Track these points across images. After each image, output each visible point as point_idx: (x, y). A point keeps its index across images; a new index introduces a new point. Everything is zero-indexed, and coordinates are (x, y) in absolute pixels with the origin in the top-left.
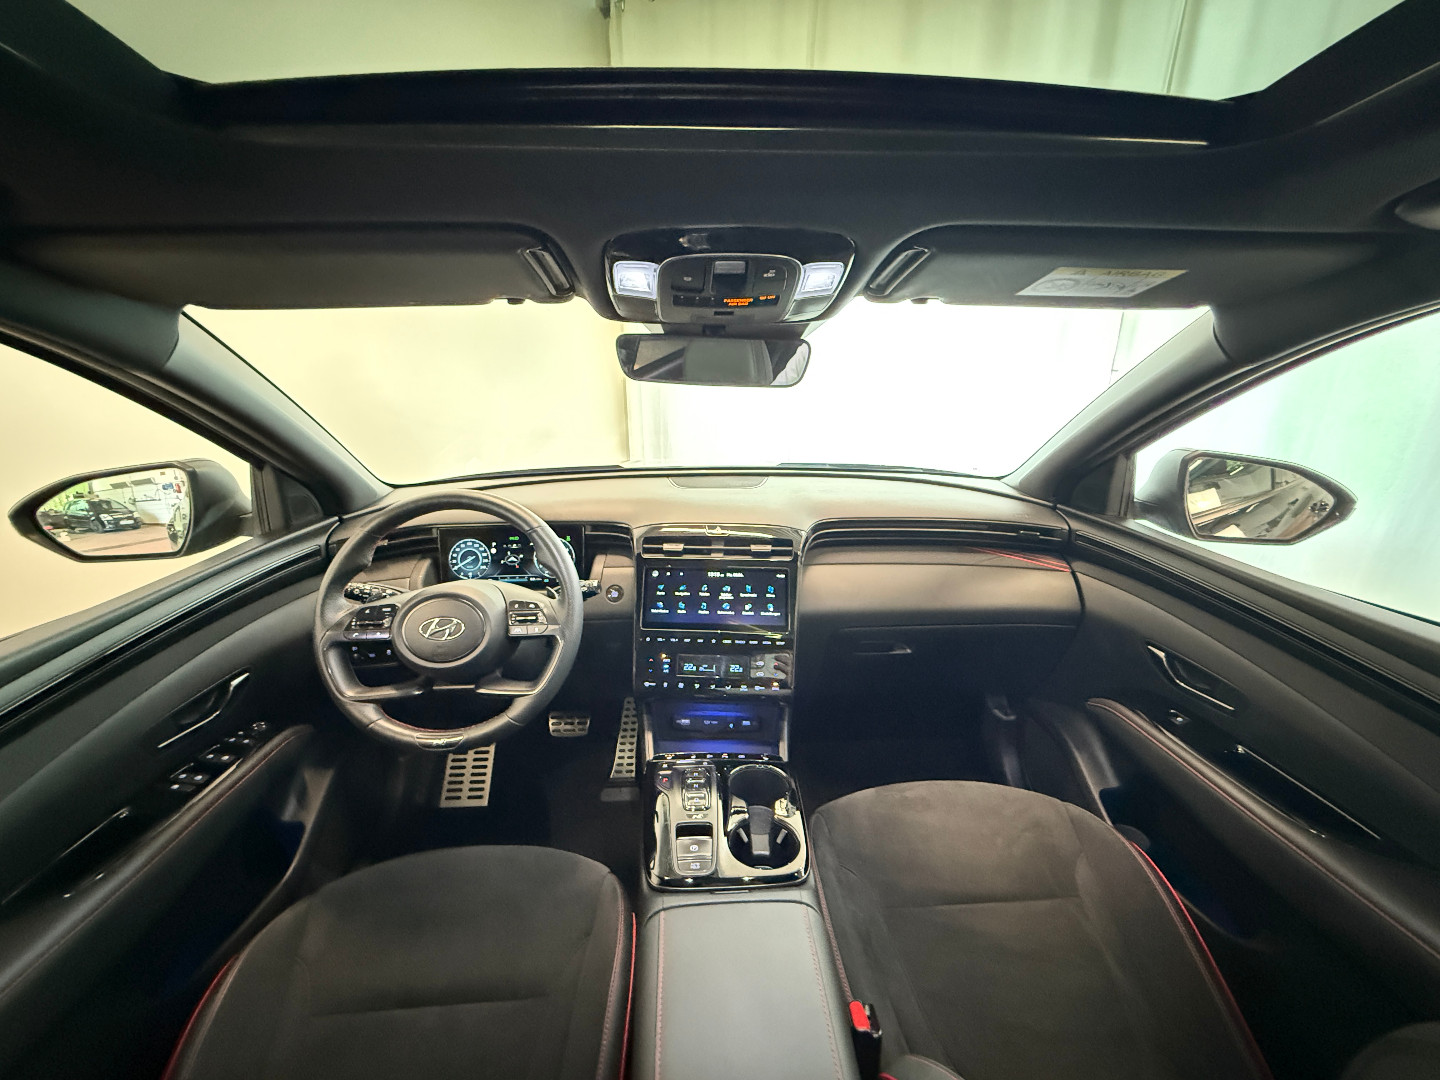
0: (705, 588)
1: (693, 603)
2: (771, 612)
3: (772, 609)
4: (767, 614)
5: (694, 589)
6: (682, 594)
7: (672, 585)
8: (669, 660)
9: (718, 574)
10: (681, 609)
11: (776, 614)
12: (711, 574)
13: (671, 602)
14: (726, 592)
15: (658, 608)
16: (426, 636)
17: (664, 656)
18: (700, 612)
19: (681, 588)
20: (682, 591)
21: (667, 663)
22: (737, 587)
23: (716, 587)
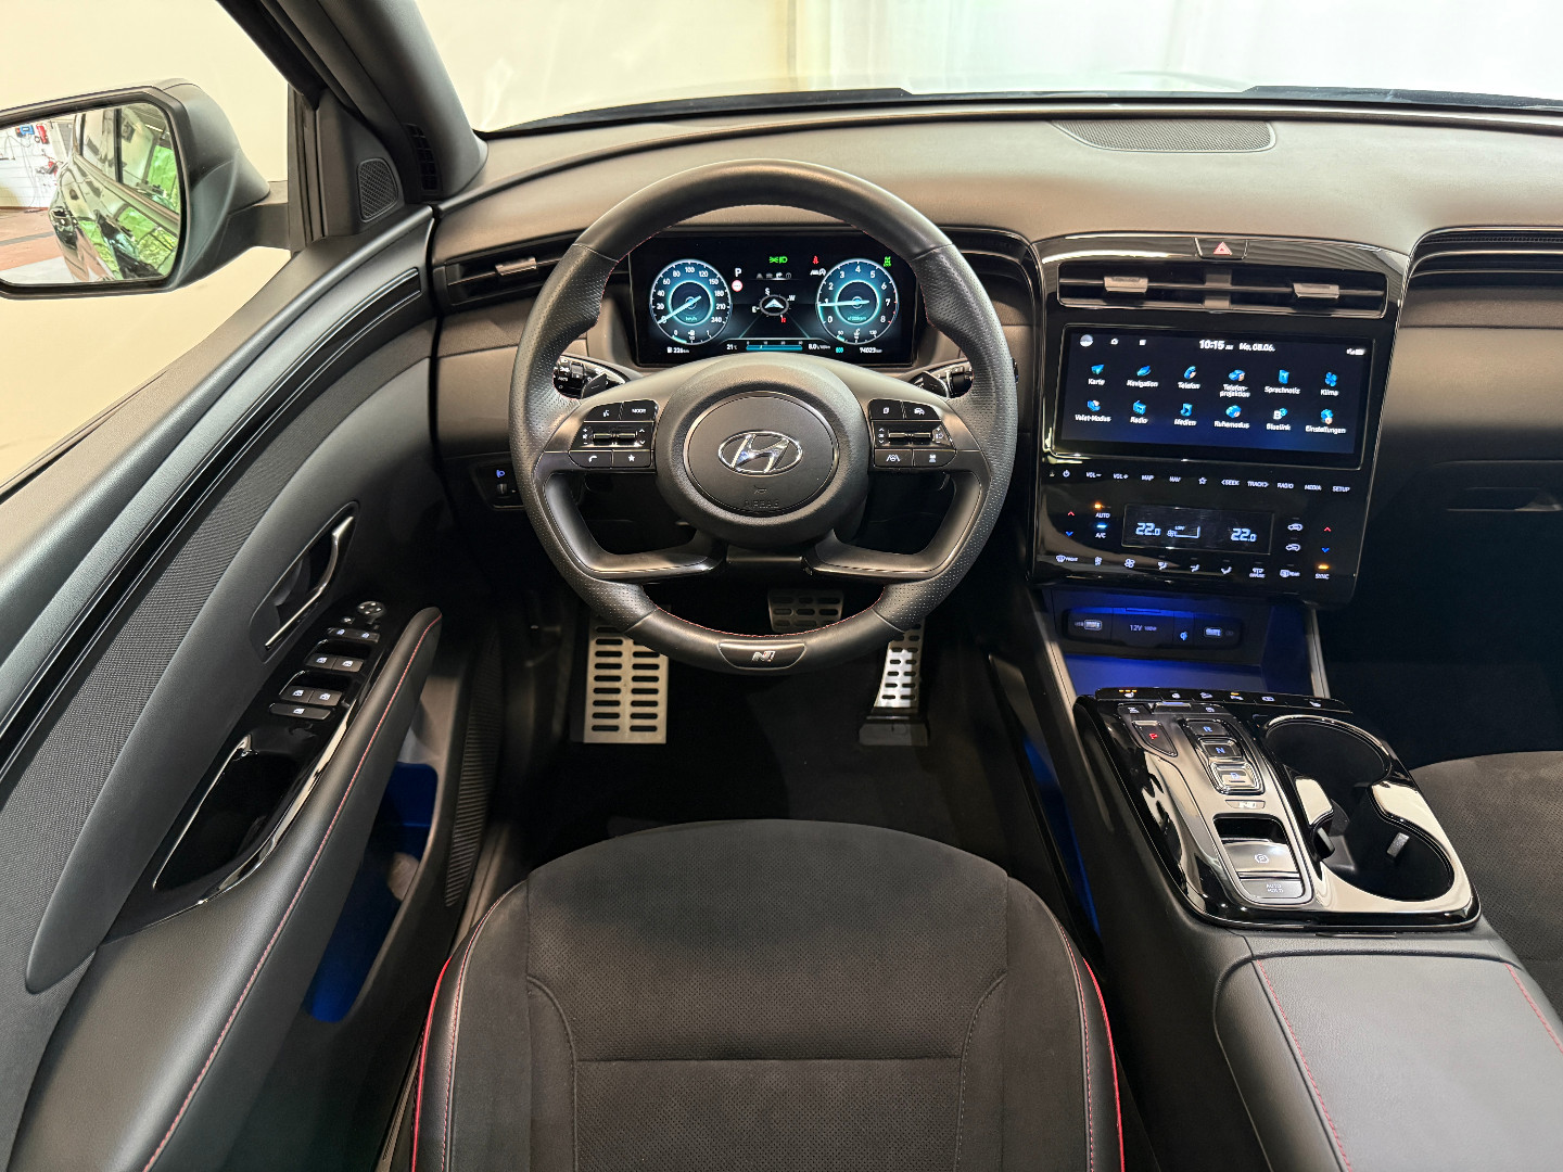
0: (1191, 372)
1: (1164, 402)
2: (1327, 425)
3: (1329, 420)
4: (1319, 430)
5: (1168, 374)
6: (1141, 384)
7: (1120, 367)
8: (1107, 515)
9: (1220, 345)
10: (1138, 416)
11: (1337, 431)
12: (1205, 344)
13: (1117, 399)
14: (1235, 382)
15: (1089, 412)
16: (733, 465)
17: (1098, 506)
18: (1178, 422)
19: (1140, 373)
20: (1144, 379)
21: (1103, 520)
22: (1259, 373)
23: (1215, 370)
